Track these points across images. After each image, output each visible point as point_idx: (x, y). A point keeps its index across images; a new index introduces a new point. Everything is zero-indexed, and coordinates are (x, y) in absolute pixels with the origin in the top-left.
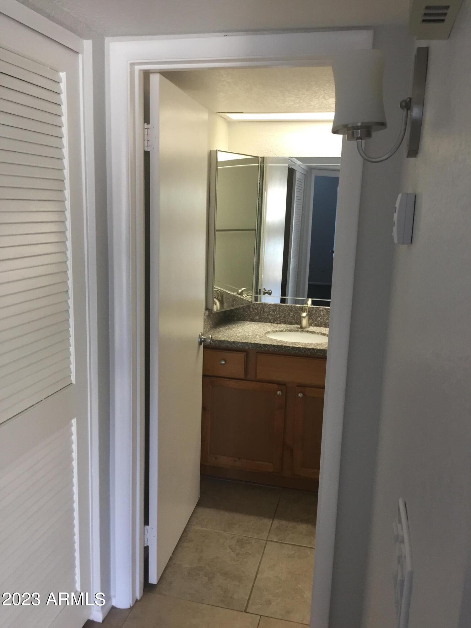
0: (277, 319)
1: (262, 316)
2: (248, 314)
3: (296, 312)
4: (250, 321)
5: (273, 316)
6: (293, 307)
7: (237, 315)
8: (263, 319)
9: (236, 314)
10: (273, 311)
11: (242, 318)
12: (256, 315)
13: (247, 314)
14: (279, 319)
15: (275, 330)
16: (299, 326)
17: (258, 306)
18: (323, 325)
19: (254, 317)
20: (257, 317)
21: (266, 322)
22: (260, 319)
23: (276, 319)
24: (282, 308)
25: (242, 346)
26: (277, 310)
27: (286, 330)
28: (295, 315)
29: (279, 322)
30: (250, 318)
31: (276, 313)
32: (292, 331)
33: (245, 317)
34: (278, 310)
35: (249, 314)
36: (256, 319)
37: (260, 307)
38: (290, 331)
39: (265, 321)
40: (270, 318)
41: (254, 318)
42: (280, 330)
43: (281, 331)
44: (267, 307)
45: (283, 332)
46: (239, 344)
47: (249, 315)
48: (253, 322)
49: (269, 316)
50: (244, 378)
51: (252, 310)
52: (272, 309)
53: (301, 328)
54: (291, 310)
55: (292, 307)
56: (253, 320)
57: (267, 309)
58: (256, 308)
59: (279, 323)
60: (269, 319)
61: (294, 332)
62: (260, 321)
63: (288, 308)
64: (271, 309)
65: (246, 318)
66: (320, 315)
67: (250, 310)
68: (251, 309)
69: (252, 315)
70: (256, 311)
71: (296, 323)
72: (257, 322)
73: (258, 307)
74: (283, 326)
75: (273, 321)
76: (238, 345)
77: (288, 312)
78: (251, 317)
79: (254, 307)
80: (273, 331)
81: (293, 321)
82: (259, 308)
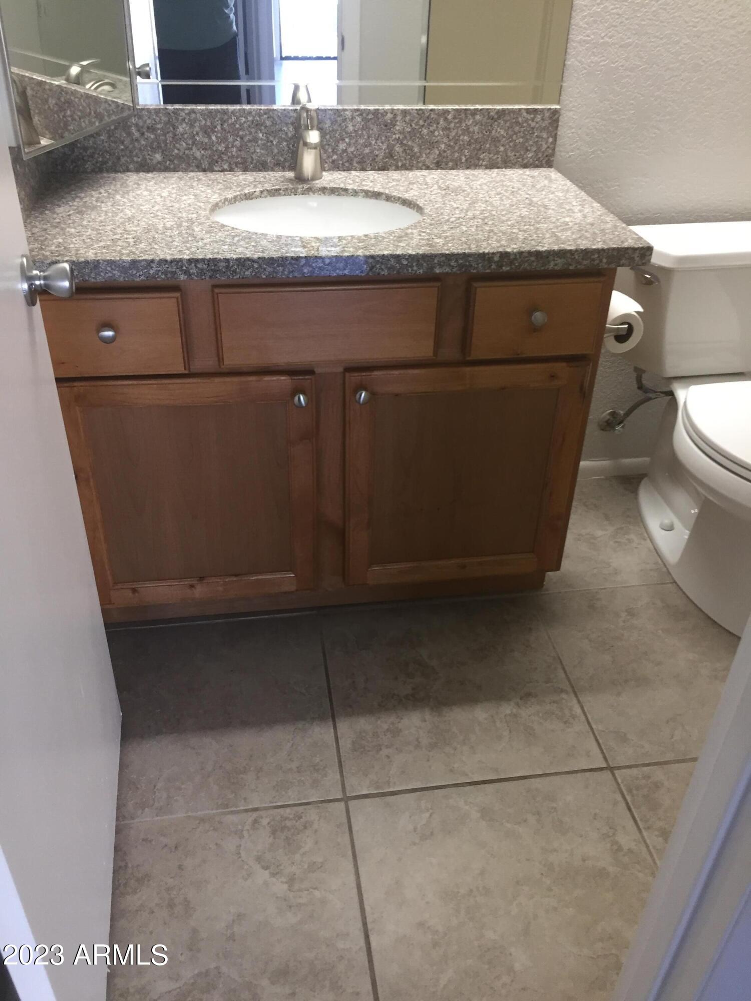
0: (220, 157)
1: (173, 151)
2: (127, 148)
3: (273, 129)
4: (137, 170)
5: (205, 149)
6: (265, 114)
7: (92, 156)
8: (176, 162)
9: (89, 152)
10: (205, 132)
11: (110, 163)
12: (154, 150)
13: (122, 147)
14: (225, 158)
15: (230, 195)
16: (291, 174)
17: (154, 120)
18: (355, 164)
19: (148, 157)
20: (158, 157)
21: (186, 170)
22: (168, 162)
23: (216, 157)
24: (230, 122)
25: (165, 273)
26: (216, 127)
27: (262, 192)
28: (272, 139)
29: (226, 167)
30: (135, 159)
31: (214, 138)
32: (280, 195)
33: (119, 159)
34: (219, 127)
35: (131, 146)
36: (155, 162)
37: (160, 122)
38: (274, 193)
39: (184, 166)
40: (198, 155)
41: (149, 161)
42: (245, 195)
43: (249, 197)
44: (184, 120)
45: (254, 201)
46: (152, 268)
47: (131, 152)
48: (148, 171)
49: (194, 149)
50: (187, 372)
51: (137, 135)
52: (201, 127)
53: (300, 179)
54: (258, 125)
55: (260, 115)
56: (145, 167)
57: (184, 125)
58: (148, 128)
59: (227, 171)
60: (195, 158)
61: (285, 195)
62: (166, 169)
63: (250, 118)
64: (197, 124)
65: (123, 160)
66: (347, 133)
67: (129, 134)
68: (134, 129)
69: (140, 149)
70: (152, 136)
71: (279, 165)
72: (160, 170)
73: (156, 123)
74: (245, 180)
75: (209, 164)
76: (152, 272)
77: (251, 133)
78: (137, 156)
79: (141, 124)
80: (226, 199)
81: (269, 159)
82: (159, 126)
